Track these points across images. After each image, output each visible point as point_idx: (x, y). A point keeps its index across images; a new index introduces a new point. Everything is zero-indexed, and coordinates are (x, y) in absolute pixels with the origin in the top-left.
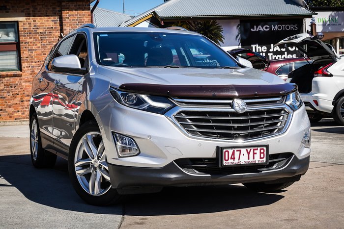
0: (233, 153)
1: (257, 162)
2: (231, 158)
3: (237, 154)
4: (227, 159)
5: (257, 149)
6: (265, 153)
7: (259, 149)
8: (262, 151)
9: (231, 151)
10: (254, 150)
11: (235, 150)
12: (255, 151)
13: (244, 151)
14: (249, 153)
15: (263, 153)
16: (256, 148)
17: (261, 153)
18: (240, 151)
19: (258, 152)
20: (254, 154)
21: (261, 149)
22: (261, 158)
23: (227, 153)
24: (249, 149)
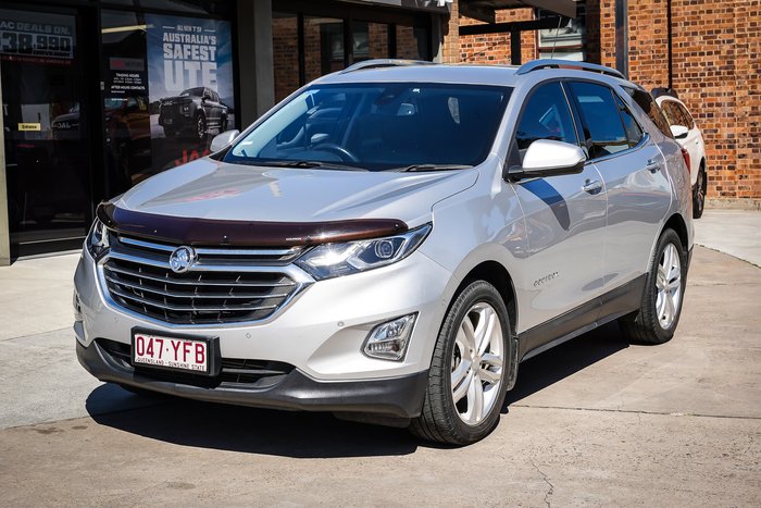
0: (151, 345)
1: (190, 368)
2: (148, 352)
3: (157, 346)
4: (141, 351)
5: (191, 344)
6: (205, 353)
7: (194, 343)
8: (200, 349)
9: (147, 339)
10: (185, 344)
11: (154, 339)
12: (188, 347)
13: (167, 341)
14: (176, 349)
15: (202, 353)
16: (189, 341)
17: (197, 352)
18: (162, 341)
19: (192, 348)
20: (186, 351)
21: (197, 345)
22: (197, 361)
23: (140, 341)
24: (176, 342)
